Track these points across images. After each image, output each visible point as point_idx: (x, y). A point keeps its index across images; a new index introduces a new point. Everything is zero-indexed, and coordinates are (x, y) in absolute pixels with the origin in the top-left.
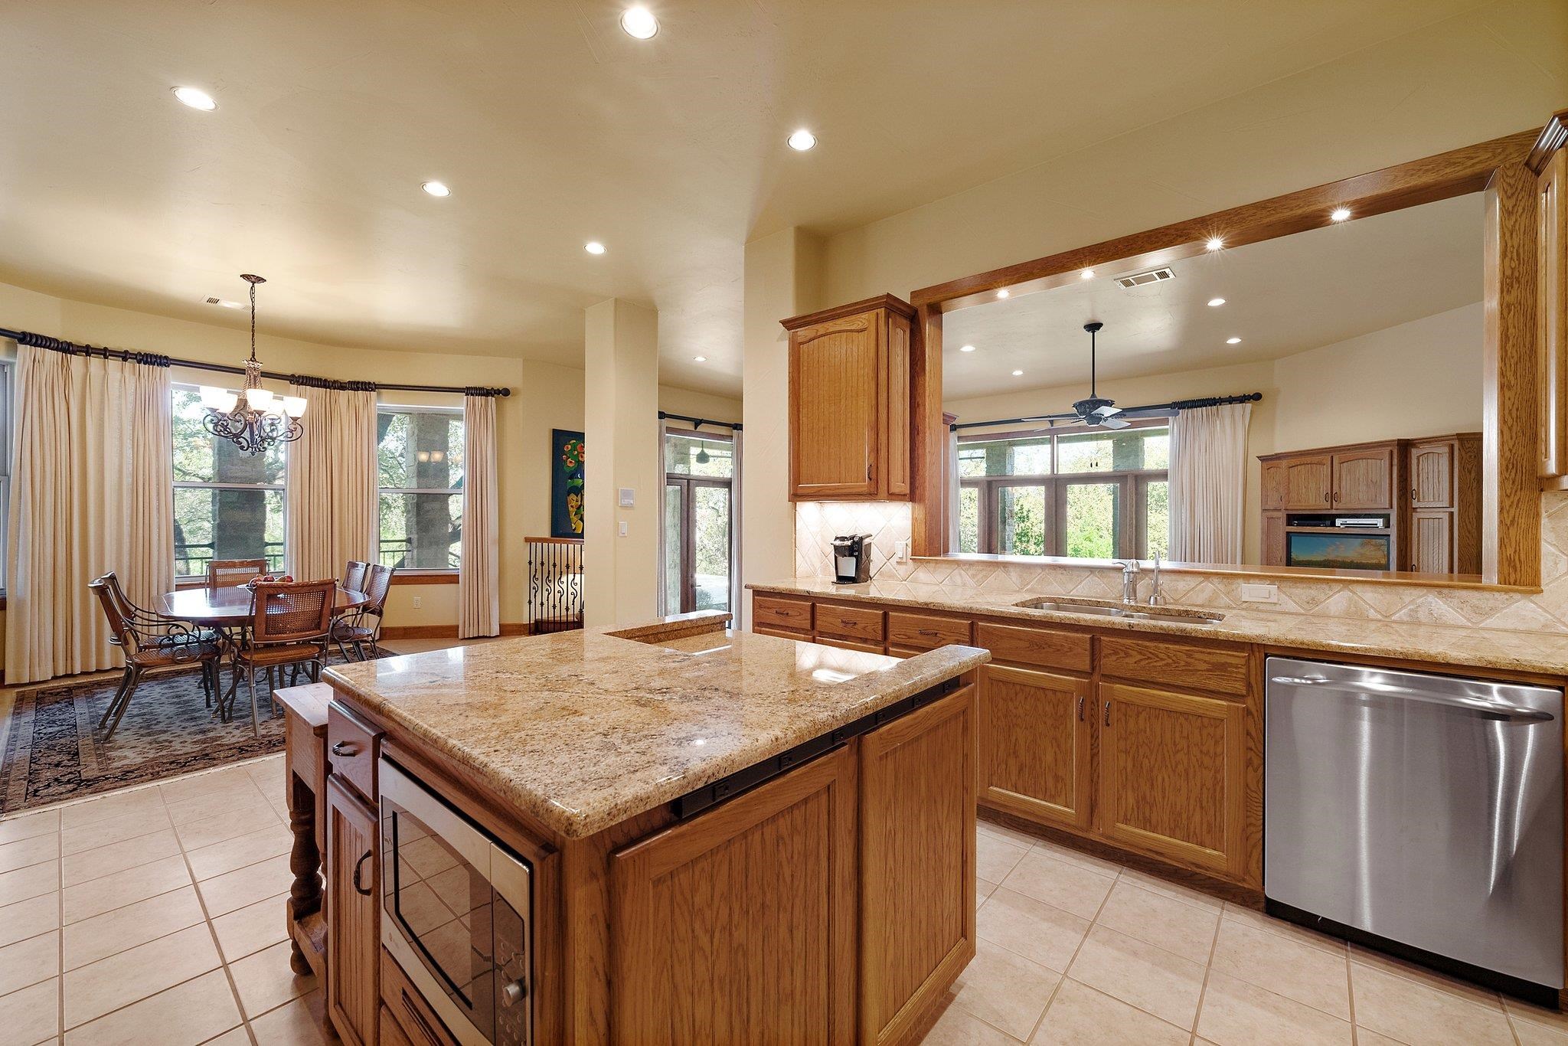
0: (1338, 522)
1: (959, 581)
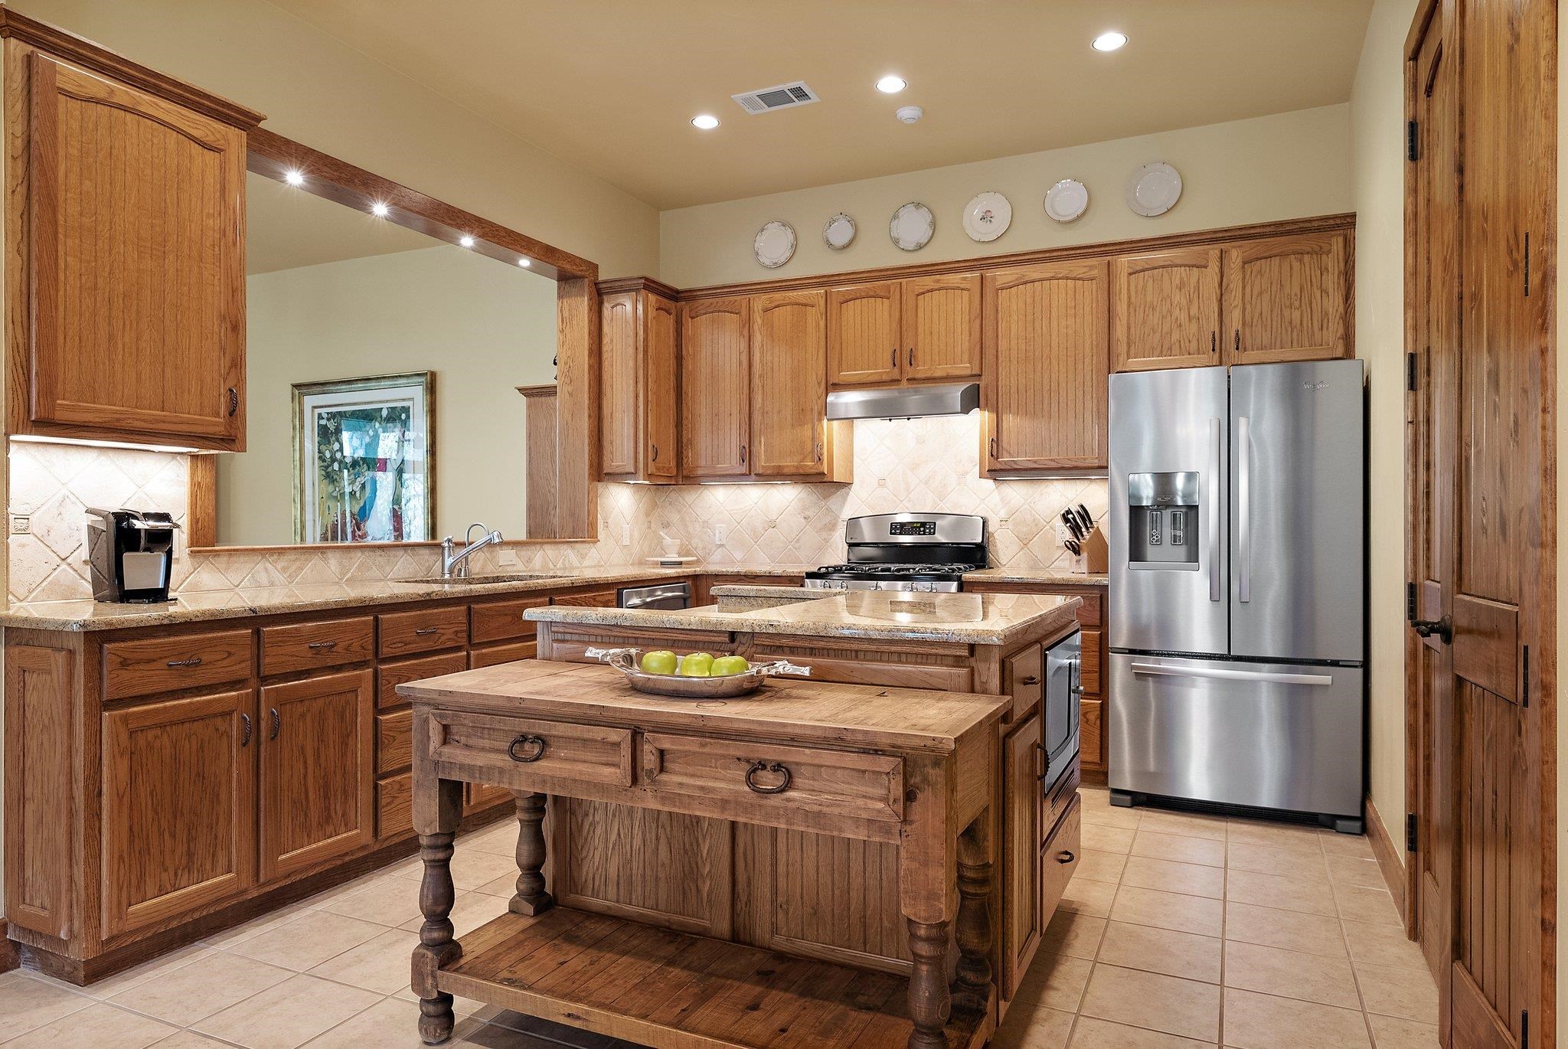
1: (263, 578)
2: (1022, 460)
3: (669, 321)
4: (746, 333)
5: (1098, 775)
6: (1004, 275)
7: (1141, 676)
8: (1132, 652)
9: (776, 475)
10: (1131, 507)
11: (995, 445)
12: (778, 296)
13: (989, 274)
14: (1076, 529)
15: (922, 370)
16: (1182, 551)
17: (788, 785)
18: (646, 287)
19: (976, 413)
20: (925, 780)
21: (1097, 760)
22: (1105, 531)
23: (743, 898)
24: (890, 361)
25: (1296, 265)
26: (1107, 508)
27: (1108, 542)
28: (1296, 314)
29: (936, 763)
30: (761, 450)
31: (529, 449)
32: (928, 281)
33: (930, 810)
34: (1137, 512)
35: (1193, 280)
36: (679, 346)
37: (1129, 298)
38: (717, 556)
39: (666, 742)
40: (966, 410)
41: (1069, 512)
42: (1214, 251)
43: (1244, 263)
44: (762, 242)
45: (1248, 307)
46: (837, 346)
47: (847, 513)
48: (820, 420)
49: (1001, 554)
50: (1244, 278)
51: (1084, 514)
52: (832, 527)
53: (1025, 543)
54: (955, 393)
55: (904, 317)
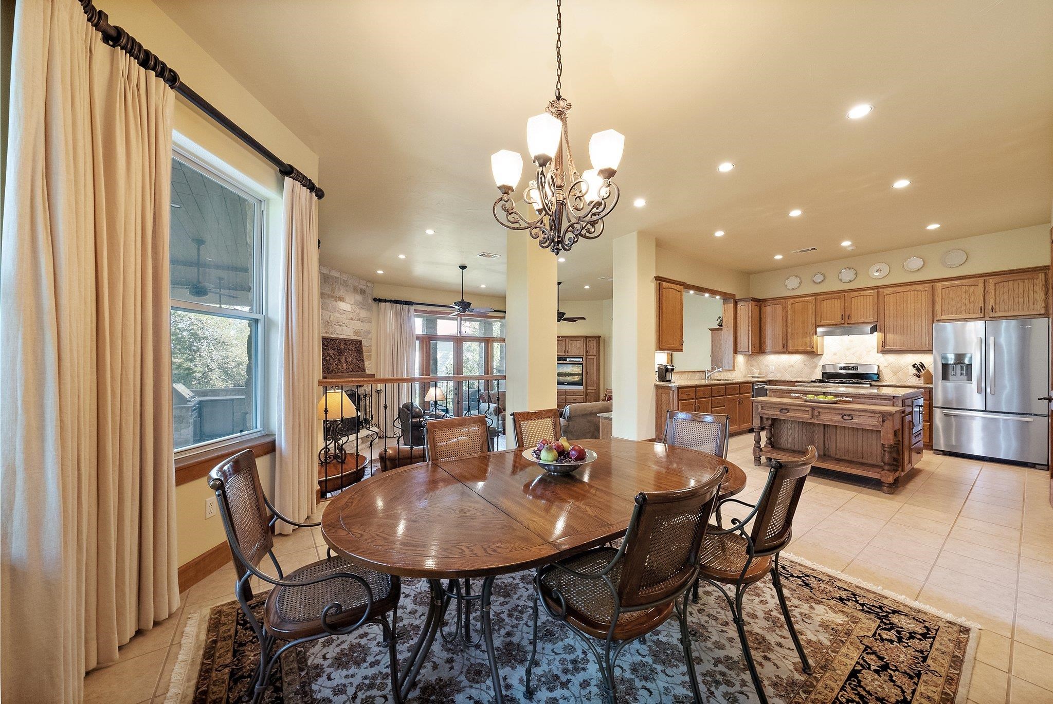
0: (568, 359)
2: (895, 348)
3: (758, 308)
4: (785, 310)
5: (929, 446)
6: (887, 291)
7: (946, 415)
8: (942, 408)
9: (797, 352)
10: (943, 364)
11: (884, 344)
12: (797, 300)
13: (880, 290)
14: (918, 370)
15: (853, 321)
16: (965, 378)
17: (852, 419)
18: (752, 300)
19: (876, 333)
20: (887, 418)
21: (928, 441)
22: (932, 371)
23: (827, 447)
24: (840, 318)
25: (1021, 283)
26: (933, 362)
27: (933, 374)
28: (1021, 300)
29: (890, 415)
30: (790, 344)
31: (712, 346)
32: (856, 294)
33: (888, 424)
34: (945, 366)
35: (972, 290)
36: (760, 315)
37: (942, 297)
38: (771, 375)
39: (821, 410)
40: (872, 332)
41: (915, 364)
42: (981, 280)
43: (995, 284)
44: (787, 282)
45: (998, 298)
46: (820, 314)
47: (821, 363)
48: (813, 336)
49: (885, 377)
50: (995, 289)
51: (922, 366)
52: (816, 367)
53: (895, 374)
54: (868, 328)
55: (846, 304)
